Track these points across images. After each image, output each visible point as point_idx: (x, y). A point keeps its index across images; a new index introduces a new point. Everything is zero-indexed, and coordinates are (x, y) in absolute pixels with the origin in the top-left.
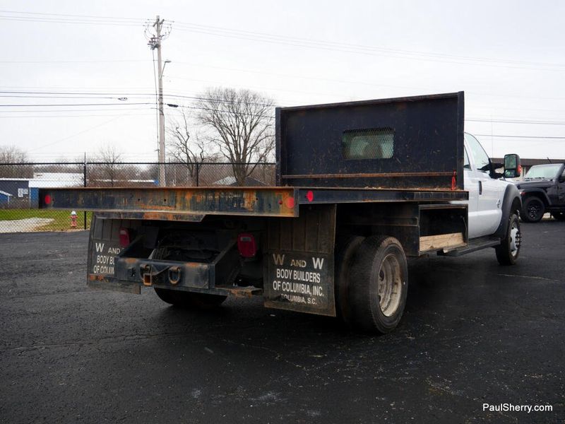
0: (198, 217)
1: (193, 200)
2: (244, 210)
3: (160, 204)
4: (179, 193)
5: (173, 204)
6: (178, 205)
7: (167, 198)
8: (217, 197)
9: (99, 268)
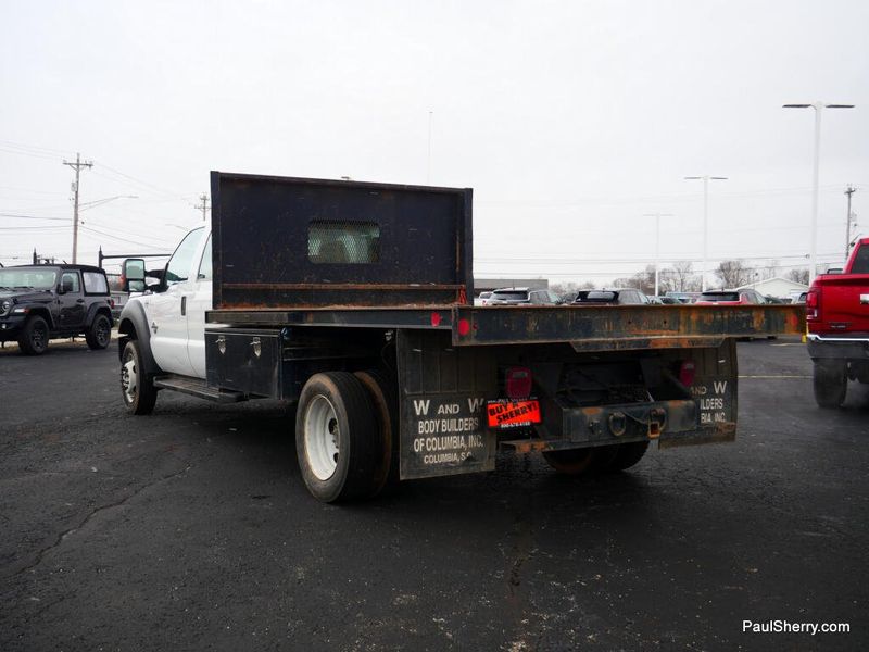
0: (718, 341)
1: (700, 320)
2: (753, 331)
3: (659, 327)
4: (682, 312)
5: (675, 326)
6: (681, 328)
7: (667, 320)
8: (726, 317)
9: (424, 442)
